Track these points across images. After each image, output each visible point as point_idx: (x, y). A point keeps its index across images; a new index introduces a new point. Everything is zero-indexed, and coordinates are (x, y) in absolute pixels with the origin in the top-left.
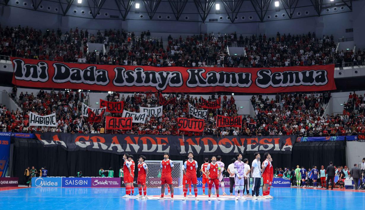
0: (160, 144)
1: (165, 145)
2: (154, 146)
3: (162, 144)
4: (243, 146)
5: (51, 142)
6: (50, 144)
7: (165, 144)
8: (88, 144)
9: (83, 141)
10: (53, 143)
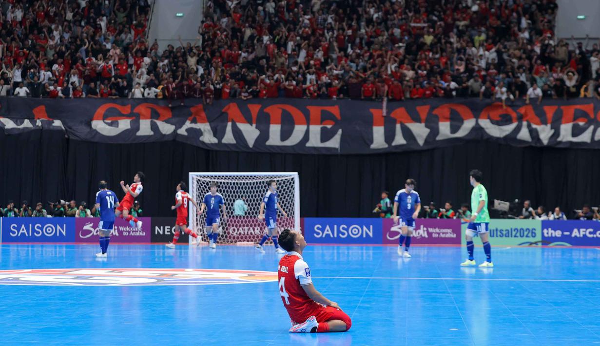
0: (315, 123)
1: (329, 127)
2: (299, 130)
3: (321, 123)
4: (549, 126)
5: (22, 123)
6: (21, 126)
7: (329, 124)
8: (124, 124)
9: (112, 117)
10: (27, 124)
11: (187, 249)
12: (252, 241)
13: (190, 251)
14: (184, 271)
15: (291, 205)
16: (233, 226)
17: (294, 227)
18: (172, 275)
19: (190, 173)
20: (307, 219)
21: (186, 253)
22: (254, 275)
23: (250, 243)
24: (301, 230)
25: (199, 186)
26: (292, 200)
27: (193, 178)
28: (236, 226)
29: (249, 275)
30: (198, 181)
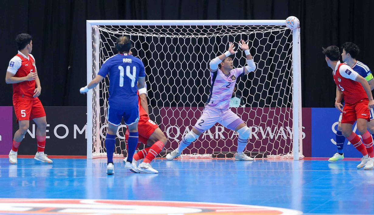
11: (84, 166)
12: (209, 152)
13: (89, 169)
14: (78, 203)
15: (285, 81)
16: (173, 123)
17: (291, 126)
18: (56, 210)
19: (88, 22)
20: (315, 111)
21: (82, 175)
22: (213, 211)
23: (205, 155)
24: (303, 130)
25: (106, 44)
26: (287, 72)
27: (94, 31)
28: (180, 124)
29: (204, 211)
30: (104, 36)
